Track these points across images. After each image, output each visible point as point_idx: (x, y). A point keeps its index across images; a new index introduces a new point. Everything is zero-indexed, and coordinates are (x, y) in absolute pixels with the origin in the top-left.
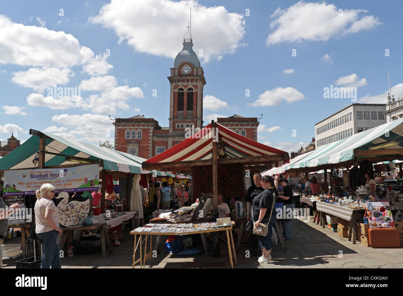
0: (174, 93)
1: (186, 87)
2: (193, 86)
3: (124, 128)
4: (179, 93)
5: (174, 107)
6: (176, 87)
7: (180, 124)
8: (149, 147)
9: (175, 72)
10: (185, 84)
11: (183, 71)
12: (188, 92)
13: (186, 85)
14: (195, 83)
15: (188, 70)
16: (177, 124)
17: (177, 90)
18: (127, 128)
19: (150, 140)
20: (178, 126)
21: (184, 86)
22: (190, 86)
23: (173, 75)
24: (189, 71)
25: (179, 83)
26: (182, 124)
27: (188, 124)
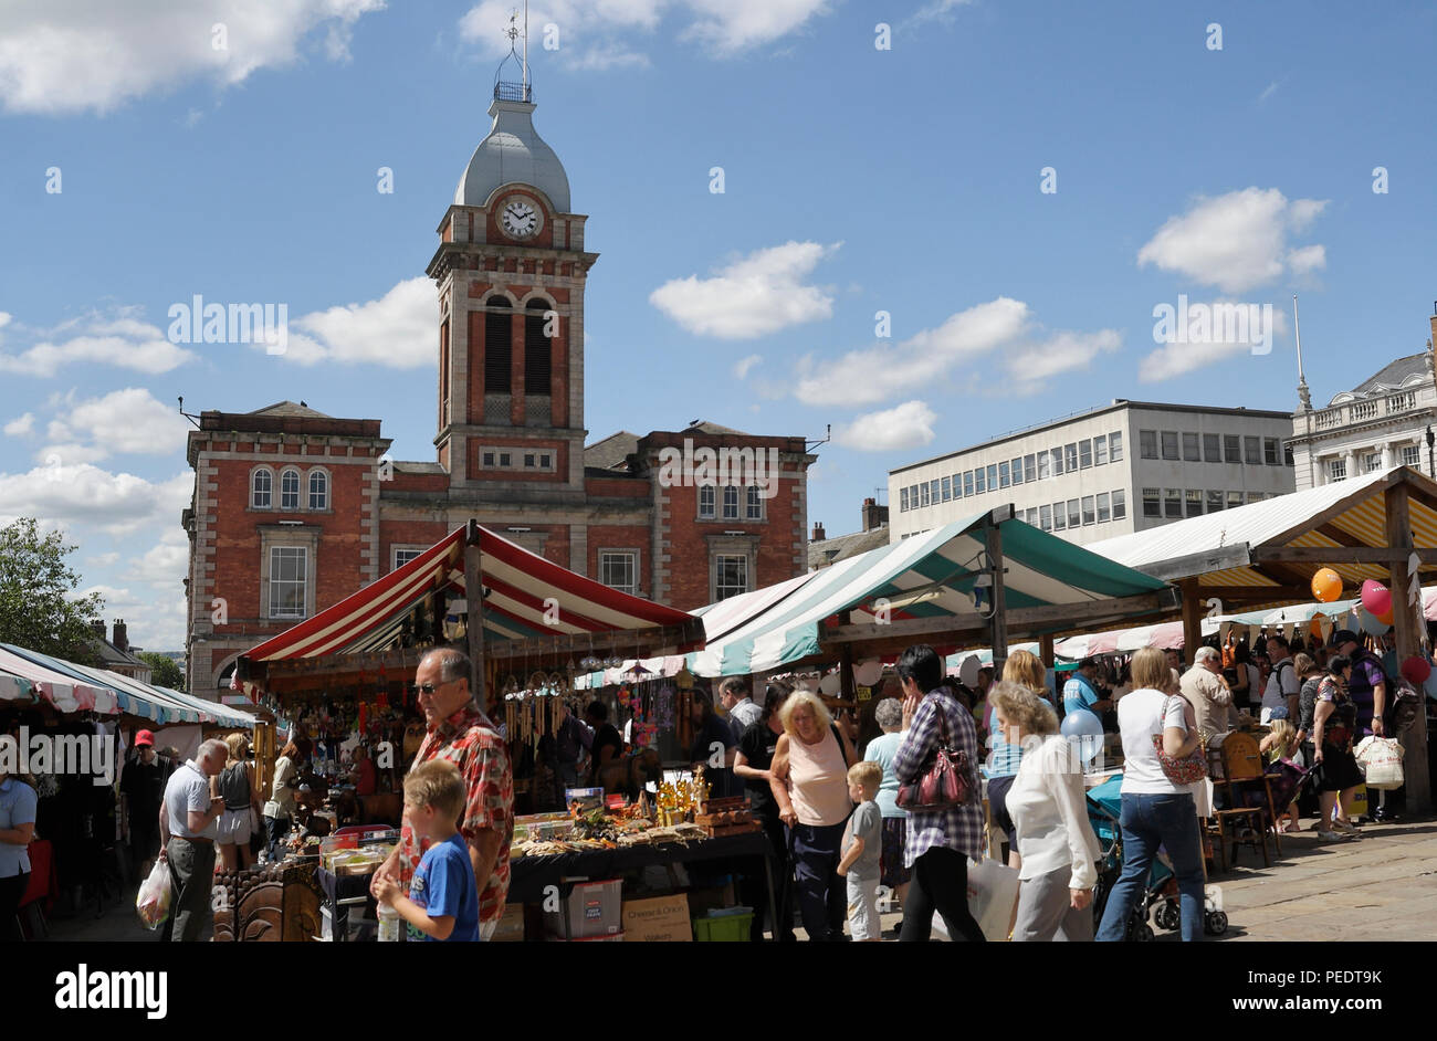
0: (471, 313)
1: (520, 292)
2: (549, 290)
3: (245, 457)
4: (489, 317)
5: (469, 376)
6: (478, 289)
7: (497, 452)
8: (367, 546)
9: (471, 221)
10: (519, 279)
11: (508, 224)
12: (527, 317)
13: (520, 282)
14: (558, 281)
15: (526, 221)
16: (483, 451)
17: (481, 305)
18: (258, 457)
19: (367, 515)
20: (489, 459)
21: (512, 288)
22: (539, 292)
23: (465, 237)
24: (531, 226)
25: (493, 275)
26: (506, 450)
27: (530, 451)
